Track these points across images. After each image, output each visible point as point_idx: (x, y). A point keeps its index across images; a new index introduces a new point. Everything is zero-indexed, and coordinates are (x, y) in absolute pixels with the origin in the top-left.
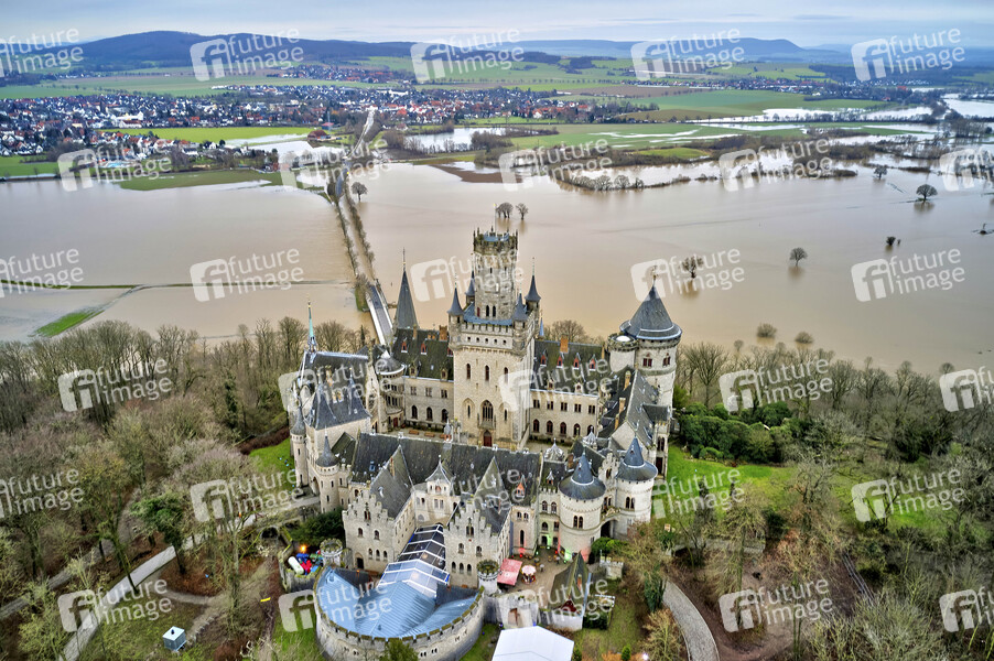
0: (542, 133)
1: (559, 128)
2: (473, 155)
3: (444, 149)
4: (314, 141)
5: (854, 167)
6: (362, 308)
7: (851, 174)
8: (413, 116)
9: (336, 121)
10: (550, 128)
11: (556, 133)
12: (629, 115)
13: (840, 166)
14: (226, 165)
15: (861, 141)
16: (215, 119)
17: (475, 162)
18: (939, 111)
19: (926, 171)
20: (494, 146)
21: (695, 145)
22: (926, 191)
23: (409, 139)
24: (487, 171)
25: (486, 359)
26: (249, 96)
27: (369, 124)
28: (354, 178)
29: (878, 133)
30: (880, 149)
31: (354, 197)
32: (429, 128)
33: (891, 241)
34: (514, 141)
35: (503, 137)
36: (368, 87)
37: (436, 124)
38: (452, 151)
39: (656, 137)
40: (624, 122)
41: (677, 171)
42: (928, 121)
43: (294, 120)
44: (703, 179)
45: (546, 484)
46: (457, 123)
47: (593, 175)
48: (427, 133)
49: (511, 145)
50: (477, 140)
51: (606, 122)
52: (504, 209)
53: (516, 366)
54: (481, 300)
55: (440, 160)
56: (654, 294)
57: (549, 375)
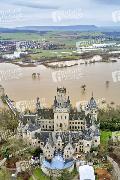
0: (38, 53)
1: (42, 51)
2: (21, 60)
3: (13, 58)
6: (5, 102)
7: (116, 61)
8: (2, 49)
11: (41, 53)
12: (59, 47)
17: (22, 62)
20: (26, 57)
21: (77, 55)
23: (3, 56)
25: (61, 114)
32: (8, 52)
34: (31, 55)
35: (28, 54)
37: (9, 51)
38: (16, 59)
39: (67, 53)
40: (58, 49)
44: (81, 64)
46: (14, 51)
49: (30, 56)
50: (21, 55)
51: (54, 49)
52: (34, 75)
53: (67, 115)
54: (59, 102)
55: (13, 61)
56: (92, 98)
57: (73, 116)
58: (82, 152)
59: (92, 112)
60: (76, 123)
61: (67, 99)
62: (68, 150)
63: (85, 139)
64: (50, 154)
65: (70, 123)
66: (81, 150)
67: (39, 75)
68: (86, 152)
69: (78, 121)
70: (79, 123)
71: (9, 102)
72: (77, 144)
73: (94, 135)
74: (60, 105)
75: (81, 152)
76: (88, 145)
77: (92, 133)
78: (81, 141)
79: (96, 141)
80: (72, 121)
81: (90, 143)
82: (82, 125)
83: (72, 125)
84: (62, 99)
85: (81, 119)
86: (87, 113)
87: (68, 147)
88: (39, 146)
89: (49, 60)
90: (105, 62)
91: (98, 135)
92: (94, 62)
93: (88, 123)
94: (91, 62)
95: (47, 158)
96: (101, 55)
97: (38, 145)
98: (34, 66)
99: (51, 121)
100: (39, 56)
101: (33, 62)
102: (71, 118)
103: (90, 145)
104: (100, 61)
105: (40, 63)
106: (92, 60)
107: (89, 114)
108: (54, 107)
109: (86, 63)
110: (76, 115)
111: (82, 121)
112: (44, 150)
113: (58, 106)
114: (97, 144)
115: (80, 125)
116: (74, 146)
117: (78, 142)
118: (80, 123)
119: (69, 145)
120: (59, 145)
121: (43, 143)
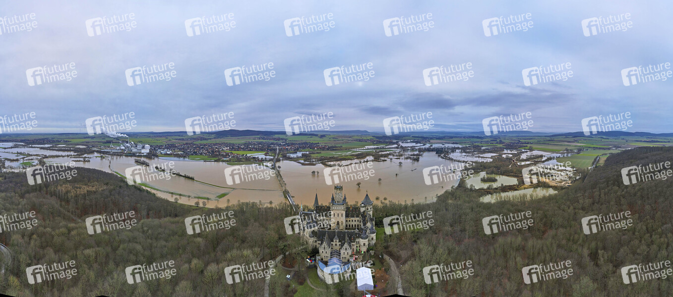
0: (317, 153)
1: (321, 152)
2: (303, 159)
4: (266, 155)
5: (386, 159)
6: (286, 197)
7: (386, 160)
8: (287, 149)
9: (271, 150)
10: (319, 152)
12: (337, 148)
13: (383, 159)
14: (249, 161)
15: (386, 153)
16: (244, 149)
18: (399, 145)
19: (399, 159)
21: (352, 155)
22: (400, 163)
23: (288, 154)
24: (306, 163)
25: (338, 212)
26: (250, 144)
27: (278, 151)
28: (277, 164)
29: (389, 151)
30: (389, 154)
31: (278, 169)
33: (396, 175)
34: (312, 155)
36: (276, 142)
39: (344, 154)
40: (335, 150)
41: (349, 162)
42: (397, 148)
43: (261, 150)
44: (356, 163)
45: (357, 237)
47: (332, 163)
48: (291, 153)
50: (303, 155)
51: (331, 150)
52: (314, 172)
53: (344, 213)
54: (336, 200)
55: (296, 160)
56: (367, 195)
57: (349, 214)
59: (368, 209)
60: (352, 221)
61: (343, 197)
62: (345, 251)
64: (326, 255)
65: (347, 221)
66: (358, 250)
67: (318, 173)
68: (363, 253)
69: (354, 219)
70: (355, 221)
71: (289, 197)
72: (353, 244)
73: (370, 233)
74: (337, 203)
75: (359, 252)
76: (364, 244)
77: (368, 231)
78: (357, 240)
80: (348, 219)
81: (366, 241)
82: (358, 223)
83: (349, 223)
84: (339, 197)
85: (357, 217)
86: (362, 210)
87: (344, 247)
88: (316, 246)
89: (327, 159)
90: (376, 161)
91: (374, 233)
92: (367, 161)
93: (364, 221)
95: (324, 260)
96: (373, 156)
97: (315, 244)
98: (314, 165)
100: (319, 156)
101: (313, 161)
102: (347, 216)
103: (367, 244)
104: (373, 161)
105: (320, 162)
106: (365, 160)
107: (364, 211)
108: (331, 204)
110: (352, 212)
111: (358, 219)
112: (321, 251)
113: (335, 204)
114: (374, 242)
115: (357, 223)
116: (350, 246)
117: (354, 242)
118: (357, 221)
119: (346, 245)
120: (336, 245)
121: (320, 242)
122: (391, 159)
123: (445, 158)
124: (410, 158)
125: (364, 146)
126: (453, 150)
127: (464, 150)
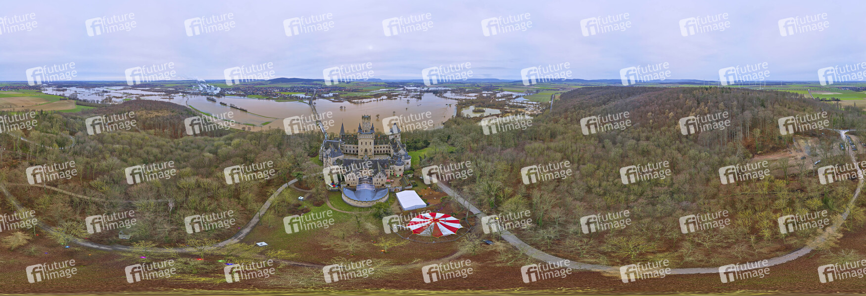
4: (306, 95)
5: (396, 98)
8: (322, 91)
13: (394, 98)
14: (292, 99)
15: (396, 93)
16: (290, 91)
25: (366, 141)
26: (295, 87)
27: (315, 92)
30: (399, 94)
36: (314, 86)
39: (364, 94)
41: (369, 100)
45: (391, 164)
47: (356, 101)
53: (372, 142)
54: (364, 129)
57: (377, 142)
58: (394, 176)
59: (396, 136)
61: (371, 126)
62: (378, 178)
63: (397, 165)
65: (375, 148)
66: (392, 174)
68: (399, 176)
69: (382, 146)
70: (384, 147)
73: (405, 159)
74: (364, 132)
76: (399, 169)
77: (403, 158)
78: (391, 167)
79: (408, 163)
80: (376, 146)
81: (402, 167)
82: (388, 149)
83: (377, 149)
84: (366, 126)
85: (386, 143)
86: (391, 137)
87: (377, 175)
91: (408, 159)
92: (382, 99)
93: (394, 147)
94: (380, 100)
96: (386, 95)
98: (342, 102)
99: (355, 146)
100: (346, 95)
101: (342, 99)
102: (375, 143)
103: (402, 169)
104: (387, 99)
107: (393, 139)
108: (359, 133)
109: (377, 100)
110: (381, 140)
111: (387, 145)
113: (362, 133)
114: (409, 166)
117: (388, 169)
118: (386, 147)
119: (380, 173)
122: (401, 98)
123: (441, 96)
124: (415, 98)
125: (379, 89)
126: (446, 91)
127: (453, 91)
